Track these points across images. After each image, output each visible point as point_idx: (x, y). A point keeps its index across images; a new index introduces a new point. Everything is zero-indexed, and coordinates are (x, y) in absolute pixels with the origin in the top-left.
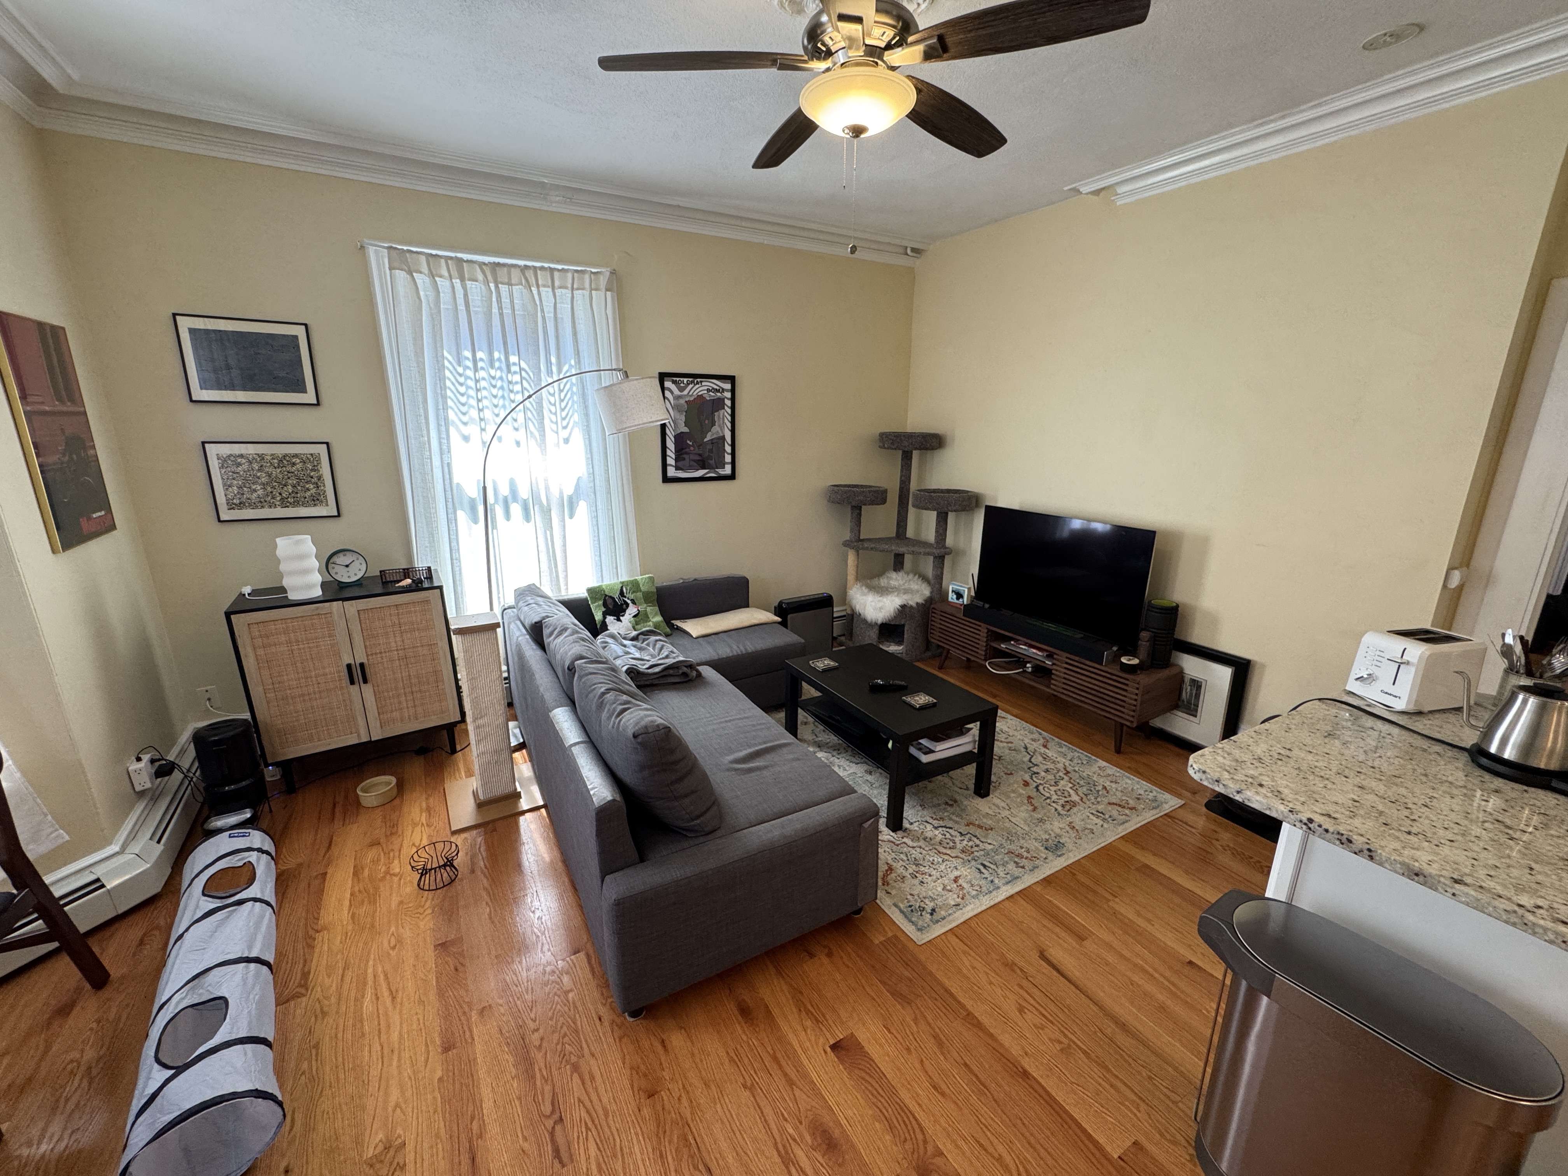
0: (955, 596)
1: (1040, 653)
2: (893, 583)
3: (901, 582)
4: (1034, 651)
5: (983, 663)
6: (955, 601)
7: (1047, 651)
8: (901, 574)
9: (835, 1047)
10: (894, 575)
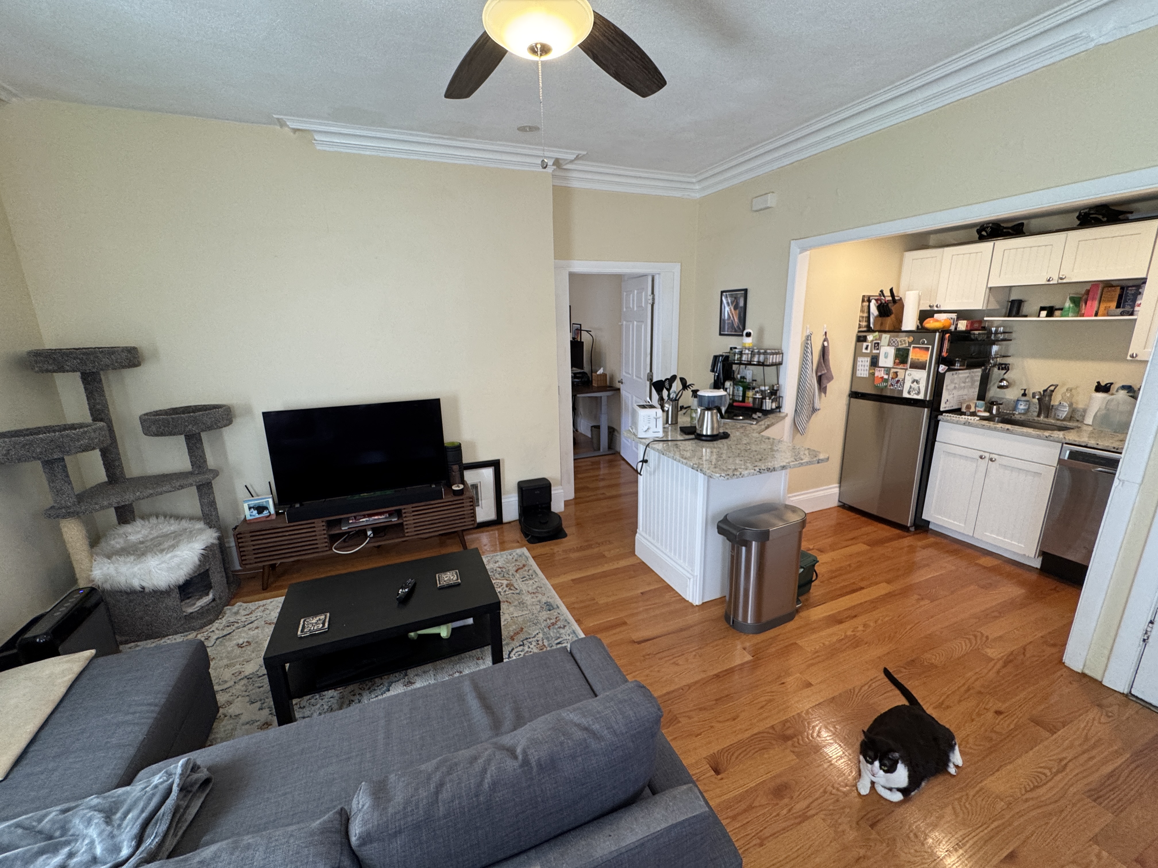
0: (255, 512)
1: (383, 517)
2: (133, 538)
3: (145, 532)
4: (376, 517)
5: (329, 553)
6: (257, 516)
7: (386, 512)
8: (139, 523)
9: (717, 772)
10: (128, 528)
